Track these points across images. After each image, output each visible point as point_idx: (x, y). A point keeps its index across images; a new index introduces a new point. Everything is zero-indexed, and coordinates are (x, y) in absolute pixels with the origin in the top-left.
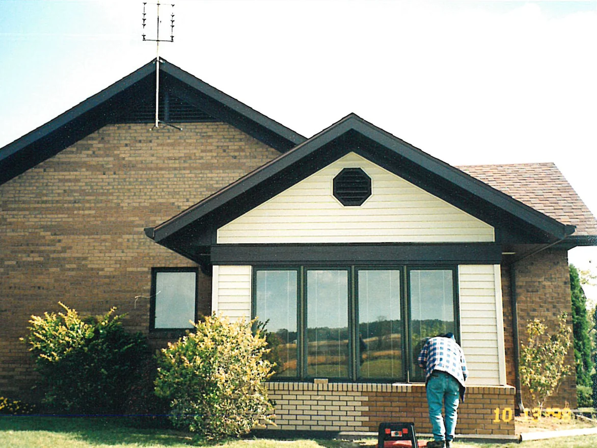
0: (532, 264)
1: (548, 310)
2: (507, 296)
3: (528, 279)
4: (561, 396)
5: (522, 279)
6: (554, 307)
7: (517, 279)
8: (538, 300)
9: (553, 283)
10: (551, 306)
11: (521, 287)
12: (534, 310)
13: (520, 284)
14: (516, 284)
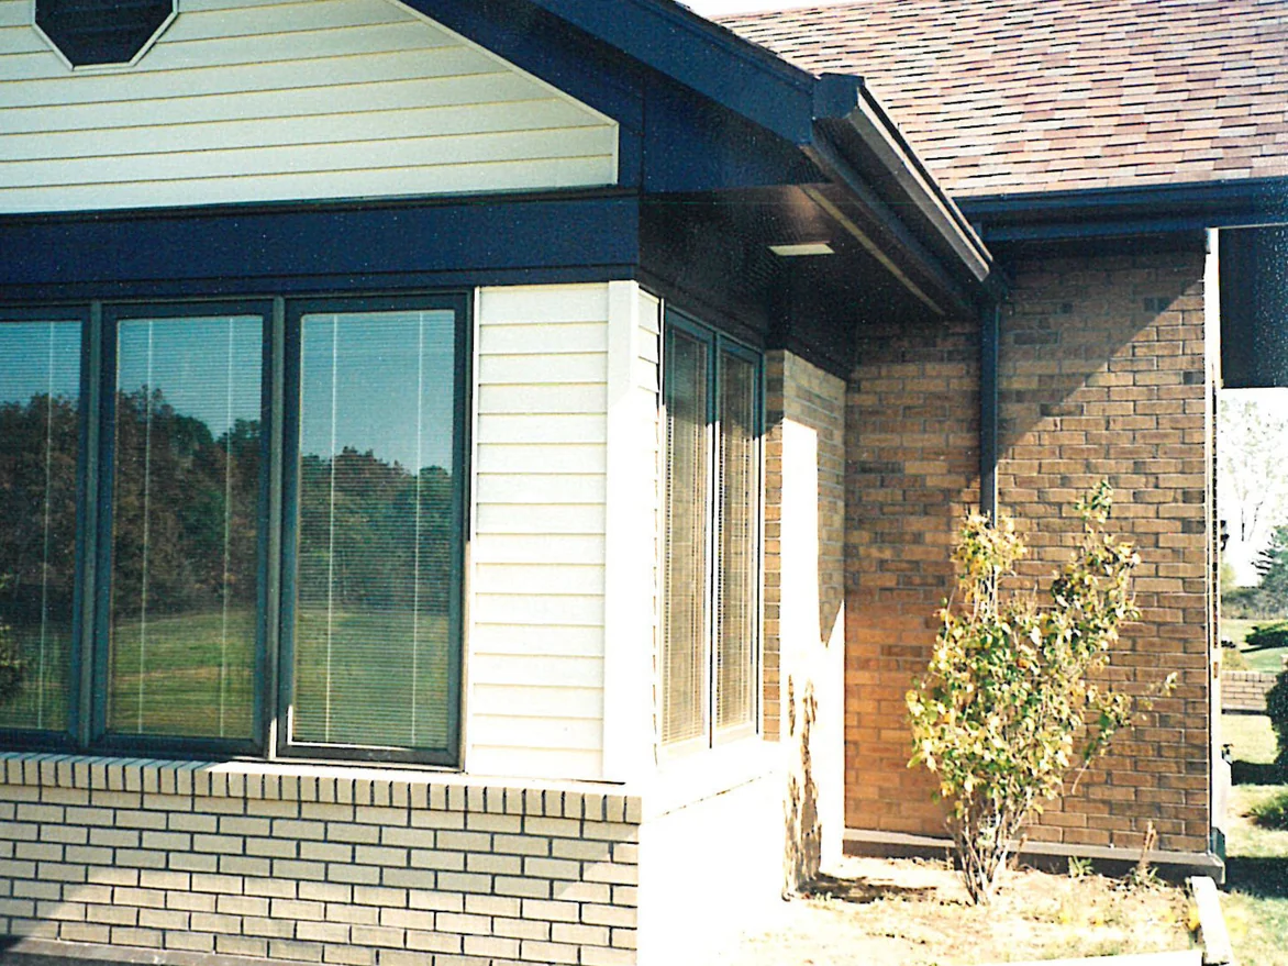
0: (1067, 308)
1: (1114, 481)
2: (968, 431)
3: (1048, 367)
4: (1148, 799)
5: (1025, 365)
6: (1138, 467)
7: (1007, 367)
8: (1079, 441)
9: (1141, 379)
10: (1127, 465)
11: (1020, 396)
12: (1065, 482)
13: (1017, 385)
14: (1004, 385)
